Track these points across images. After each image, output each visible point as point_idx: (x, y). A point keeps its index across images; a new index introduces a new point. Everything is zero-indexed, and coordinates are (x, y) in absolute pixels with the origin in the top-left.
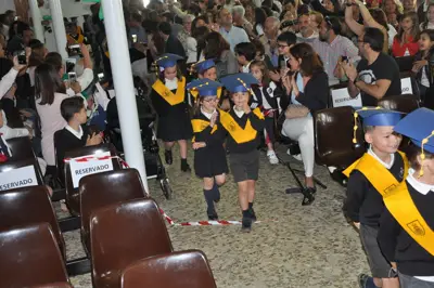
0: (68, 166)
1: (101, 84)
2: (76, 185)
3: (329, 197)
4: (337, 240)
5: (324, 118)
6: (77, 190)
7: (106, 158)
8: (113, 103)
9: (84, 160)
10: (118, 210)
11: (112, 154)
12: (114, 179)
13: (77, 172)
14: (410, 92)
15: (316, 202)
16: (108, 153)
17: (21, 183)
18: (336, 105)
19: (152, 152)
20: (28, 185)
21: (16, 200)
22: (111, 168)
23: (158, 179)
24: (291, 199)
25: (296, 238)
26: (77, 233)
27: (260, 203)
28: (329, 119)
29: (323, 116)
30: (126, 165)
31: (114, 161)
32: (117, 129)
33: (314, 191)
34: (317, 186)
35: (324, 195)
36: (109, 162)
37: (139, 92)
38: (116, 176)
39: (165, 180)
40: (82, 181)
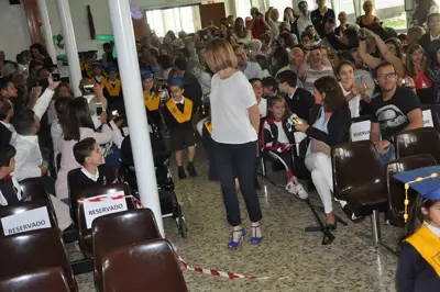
0: (82, 206)
1: (115, 121)
2: (89, 226)
3: (350, 234)
4: (359, 280)
5: (343, 152)
6: (90, 231)
7: (120, 197)
8: (127, 141)
9: (98, 200)
10: (131, 252)
11: (126, 194)
12: (128, 220)
13: (90, 213)
14: (431, 124)
15: (337, 240)
16: (122, 193)
17: (34, 225)
18: (354, 139)
19: (167, 189)
20: (41, 227)
21: (27, 244)
22: (125, 208)
23: (174, 217)
24: (310, 236)
25: (316, 278)
26: (90, 275)
27: (278, 241)
28: (348, 154)
29: (341, 150)
30: (140, 204)
31: (128, 200)
32: (131, 168)
33: (334, 228)
34: (338, 223)
35: (344, 232)
36: (123, 202)
37: (153, 128)
38: (129, 216)
39: (180, 219)
40: (95, 222)
